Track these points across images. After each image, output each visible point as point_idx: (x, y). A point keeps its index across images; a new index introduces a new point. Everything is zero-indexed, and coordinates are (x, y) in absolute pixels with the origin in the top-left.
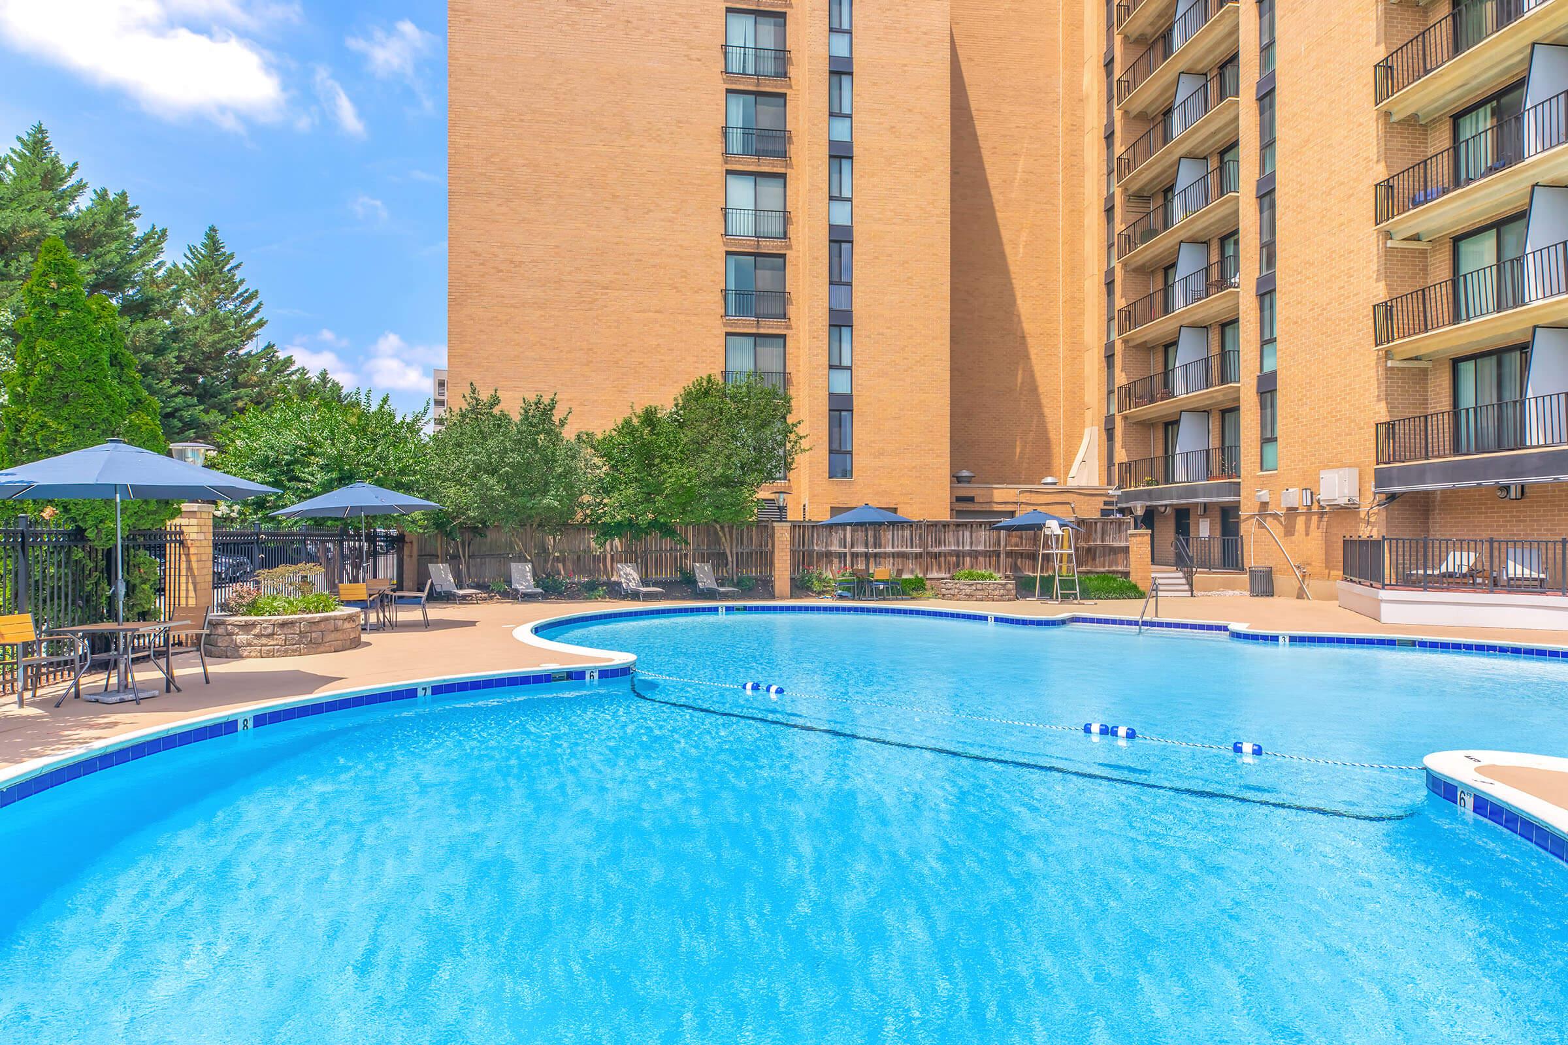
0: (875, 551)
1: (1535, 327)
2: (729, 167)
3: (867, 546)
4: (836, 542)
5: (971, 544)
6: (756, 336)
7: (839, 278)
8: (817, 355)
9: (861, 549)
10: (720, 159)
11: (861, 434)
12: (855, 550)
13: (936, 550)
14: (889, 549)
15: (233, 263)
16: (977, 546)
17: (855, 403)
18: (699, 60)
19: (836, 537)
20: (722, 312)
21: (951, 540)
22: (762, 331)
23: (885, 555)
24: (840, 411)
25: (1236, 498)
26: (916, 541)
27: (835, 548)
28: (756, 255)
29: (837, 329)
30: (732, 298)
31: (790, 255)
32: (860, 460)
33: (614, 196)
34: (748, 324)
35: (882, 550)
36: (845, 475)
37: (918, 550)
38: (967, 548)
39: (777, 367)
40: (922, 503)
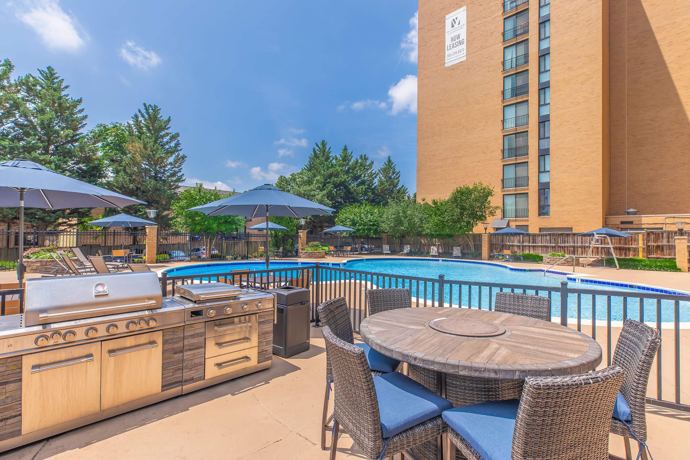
0: (533, 245)
2: (505, 104)
3: (529, 243)
4: (516, 241)
5: (582, 243)
6: (515, 164)
7: (542, 137)
8: (533, 168)
9: (527, 244)
10: (501, 102)
11: (553, 198)
12: (523, 244)
13: (562, 245)
14: (540, 244)
15: (394, 165)
16: (585, 243)
17: (550, 185)
18: (493, 71)
19: (516, 238)
20: (501, 157)
21: (571, 241)
22: (518, 162)
23: (538, 246)
24: (544, 189)
26: (553, 241)
27: (516, 243)
28: (516, 134)
29: (543, 157)
30: (506, 152)
31: (529, 130)
33: (464, 127)
34: (512, 160)
35: (536, 244)
37: (554, 245)
38: (580, 244)
39: (525, 174)
40: (586, 225)
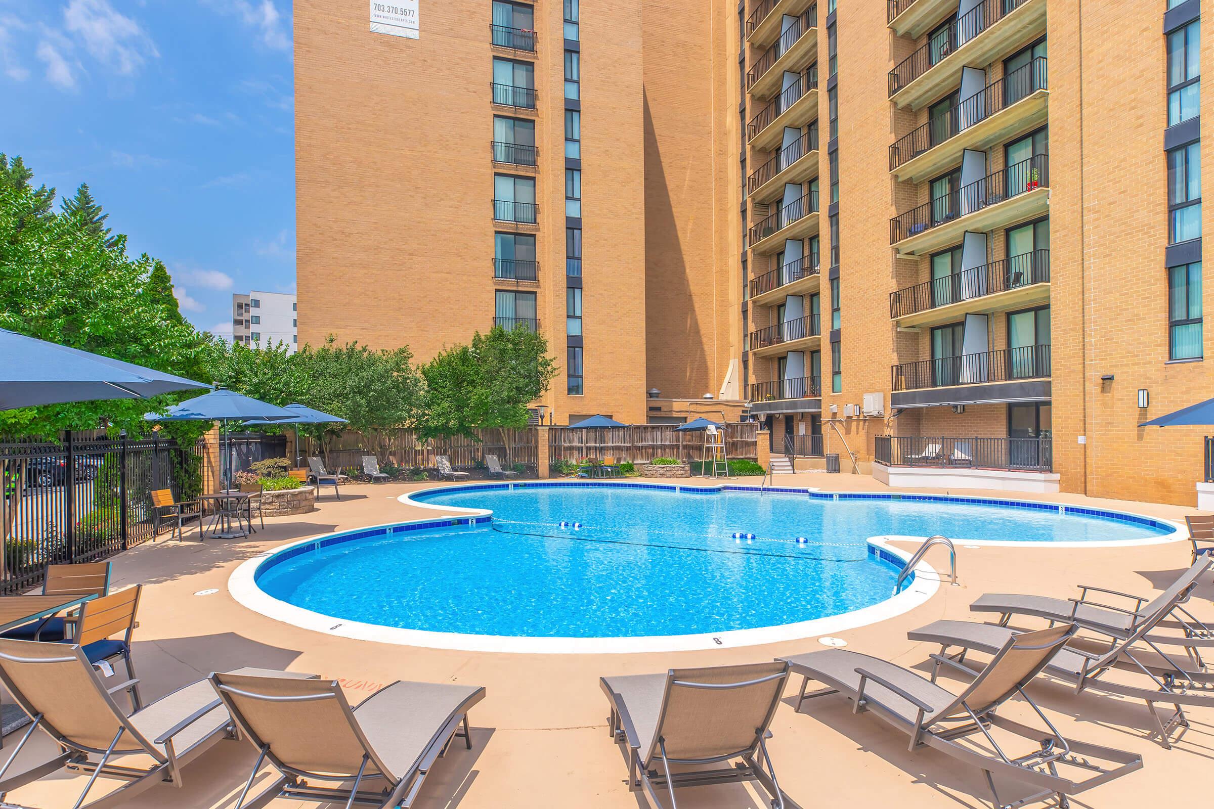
0: (601, 445)
1: (967, 314)
2: (497, 171)
3: (596, 443)
4: (576, 440)
5: (662, 440)
6: (516, 292)
7: (573, 257)
8: (559, 308)
9: (592, 444)
10: (490, 165)
11: (589, 364)
12: (588, 445)
13: (640, 444)
14: (610, 444)
15: (101, 214)
16: (665, 442)
17: (584, 342)
18: (475, 92)
19: (576, 436)
20: (493, 275)
21: (649, 438)
22: (520, 289)
23: (608, 448)
24: (575, 347)
25: (819, 410)
26: (627, 439)
27: (576, 444)
28: (516, 234)
29: (572, 290)
30: (499, 264)
31: (539, 235)
32: (587, 383)
33: (417, 188)
34: (510, 284)
35: (606, 445)
36: (578, 392)
37: (629, 445)
38: (659, 443)
39: (530, 315)
40: (628, 412)
